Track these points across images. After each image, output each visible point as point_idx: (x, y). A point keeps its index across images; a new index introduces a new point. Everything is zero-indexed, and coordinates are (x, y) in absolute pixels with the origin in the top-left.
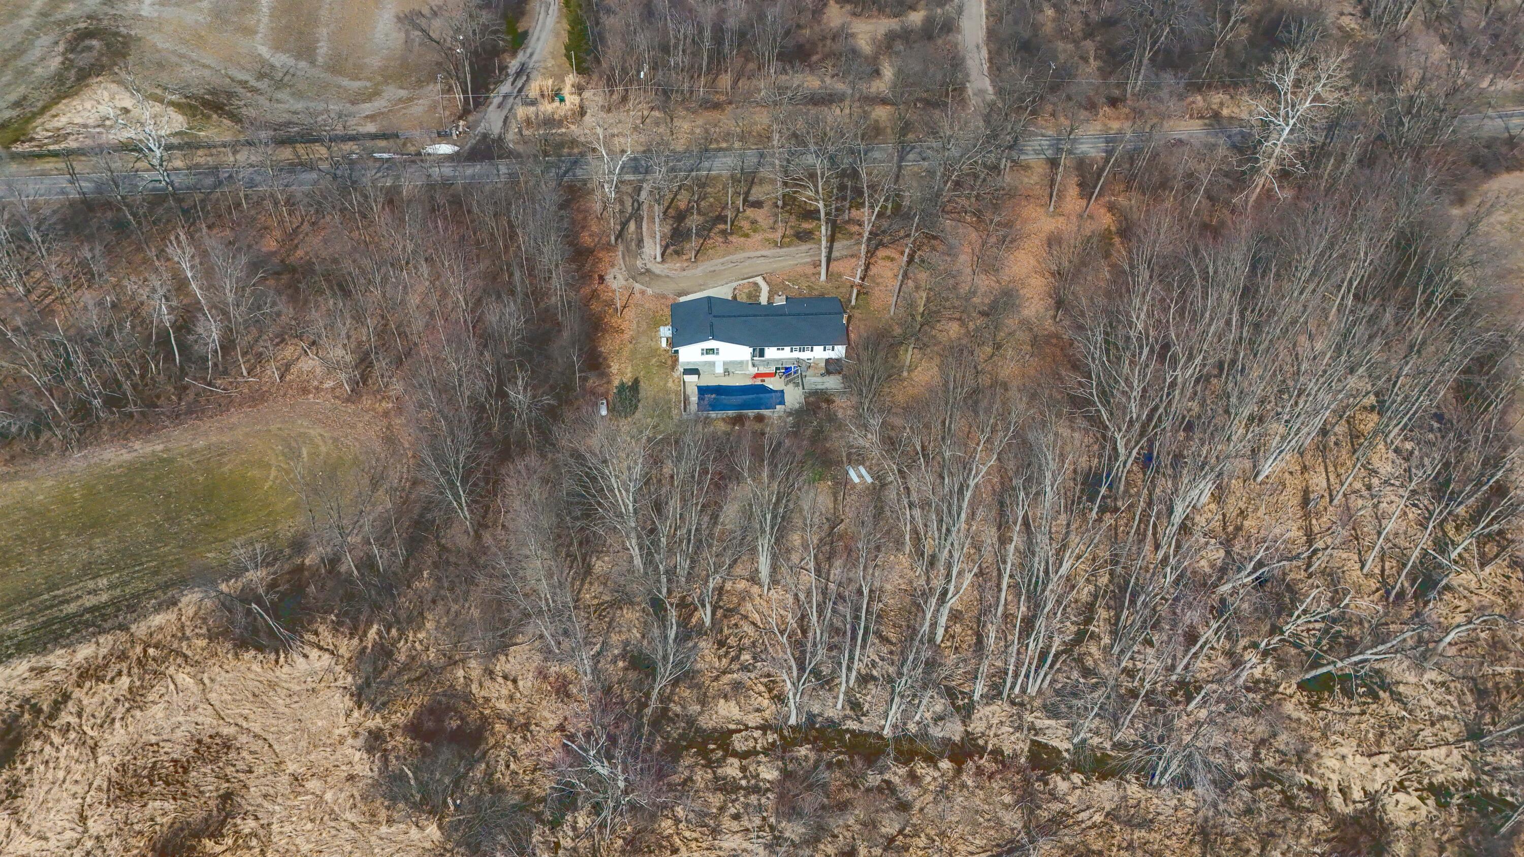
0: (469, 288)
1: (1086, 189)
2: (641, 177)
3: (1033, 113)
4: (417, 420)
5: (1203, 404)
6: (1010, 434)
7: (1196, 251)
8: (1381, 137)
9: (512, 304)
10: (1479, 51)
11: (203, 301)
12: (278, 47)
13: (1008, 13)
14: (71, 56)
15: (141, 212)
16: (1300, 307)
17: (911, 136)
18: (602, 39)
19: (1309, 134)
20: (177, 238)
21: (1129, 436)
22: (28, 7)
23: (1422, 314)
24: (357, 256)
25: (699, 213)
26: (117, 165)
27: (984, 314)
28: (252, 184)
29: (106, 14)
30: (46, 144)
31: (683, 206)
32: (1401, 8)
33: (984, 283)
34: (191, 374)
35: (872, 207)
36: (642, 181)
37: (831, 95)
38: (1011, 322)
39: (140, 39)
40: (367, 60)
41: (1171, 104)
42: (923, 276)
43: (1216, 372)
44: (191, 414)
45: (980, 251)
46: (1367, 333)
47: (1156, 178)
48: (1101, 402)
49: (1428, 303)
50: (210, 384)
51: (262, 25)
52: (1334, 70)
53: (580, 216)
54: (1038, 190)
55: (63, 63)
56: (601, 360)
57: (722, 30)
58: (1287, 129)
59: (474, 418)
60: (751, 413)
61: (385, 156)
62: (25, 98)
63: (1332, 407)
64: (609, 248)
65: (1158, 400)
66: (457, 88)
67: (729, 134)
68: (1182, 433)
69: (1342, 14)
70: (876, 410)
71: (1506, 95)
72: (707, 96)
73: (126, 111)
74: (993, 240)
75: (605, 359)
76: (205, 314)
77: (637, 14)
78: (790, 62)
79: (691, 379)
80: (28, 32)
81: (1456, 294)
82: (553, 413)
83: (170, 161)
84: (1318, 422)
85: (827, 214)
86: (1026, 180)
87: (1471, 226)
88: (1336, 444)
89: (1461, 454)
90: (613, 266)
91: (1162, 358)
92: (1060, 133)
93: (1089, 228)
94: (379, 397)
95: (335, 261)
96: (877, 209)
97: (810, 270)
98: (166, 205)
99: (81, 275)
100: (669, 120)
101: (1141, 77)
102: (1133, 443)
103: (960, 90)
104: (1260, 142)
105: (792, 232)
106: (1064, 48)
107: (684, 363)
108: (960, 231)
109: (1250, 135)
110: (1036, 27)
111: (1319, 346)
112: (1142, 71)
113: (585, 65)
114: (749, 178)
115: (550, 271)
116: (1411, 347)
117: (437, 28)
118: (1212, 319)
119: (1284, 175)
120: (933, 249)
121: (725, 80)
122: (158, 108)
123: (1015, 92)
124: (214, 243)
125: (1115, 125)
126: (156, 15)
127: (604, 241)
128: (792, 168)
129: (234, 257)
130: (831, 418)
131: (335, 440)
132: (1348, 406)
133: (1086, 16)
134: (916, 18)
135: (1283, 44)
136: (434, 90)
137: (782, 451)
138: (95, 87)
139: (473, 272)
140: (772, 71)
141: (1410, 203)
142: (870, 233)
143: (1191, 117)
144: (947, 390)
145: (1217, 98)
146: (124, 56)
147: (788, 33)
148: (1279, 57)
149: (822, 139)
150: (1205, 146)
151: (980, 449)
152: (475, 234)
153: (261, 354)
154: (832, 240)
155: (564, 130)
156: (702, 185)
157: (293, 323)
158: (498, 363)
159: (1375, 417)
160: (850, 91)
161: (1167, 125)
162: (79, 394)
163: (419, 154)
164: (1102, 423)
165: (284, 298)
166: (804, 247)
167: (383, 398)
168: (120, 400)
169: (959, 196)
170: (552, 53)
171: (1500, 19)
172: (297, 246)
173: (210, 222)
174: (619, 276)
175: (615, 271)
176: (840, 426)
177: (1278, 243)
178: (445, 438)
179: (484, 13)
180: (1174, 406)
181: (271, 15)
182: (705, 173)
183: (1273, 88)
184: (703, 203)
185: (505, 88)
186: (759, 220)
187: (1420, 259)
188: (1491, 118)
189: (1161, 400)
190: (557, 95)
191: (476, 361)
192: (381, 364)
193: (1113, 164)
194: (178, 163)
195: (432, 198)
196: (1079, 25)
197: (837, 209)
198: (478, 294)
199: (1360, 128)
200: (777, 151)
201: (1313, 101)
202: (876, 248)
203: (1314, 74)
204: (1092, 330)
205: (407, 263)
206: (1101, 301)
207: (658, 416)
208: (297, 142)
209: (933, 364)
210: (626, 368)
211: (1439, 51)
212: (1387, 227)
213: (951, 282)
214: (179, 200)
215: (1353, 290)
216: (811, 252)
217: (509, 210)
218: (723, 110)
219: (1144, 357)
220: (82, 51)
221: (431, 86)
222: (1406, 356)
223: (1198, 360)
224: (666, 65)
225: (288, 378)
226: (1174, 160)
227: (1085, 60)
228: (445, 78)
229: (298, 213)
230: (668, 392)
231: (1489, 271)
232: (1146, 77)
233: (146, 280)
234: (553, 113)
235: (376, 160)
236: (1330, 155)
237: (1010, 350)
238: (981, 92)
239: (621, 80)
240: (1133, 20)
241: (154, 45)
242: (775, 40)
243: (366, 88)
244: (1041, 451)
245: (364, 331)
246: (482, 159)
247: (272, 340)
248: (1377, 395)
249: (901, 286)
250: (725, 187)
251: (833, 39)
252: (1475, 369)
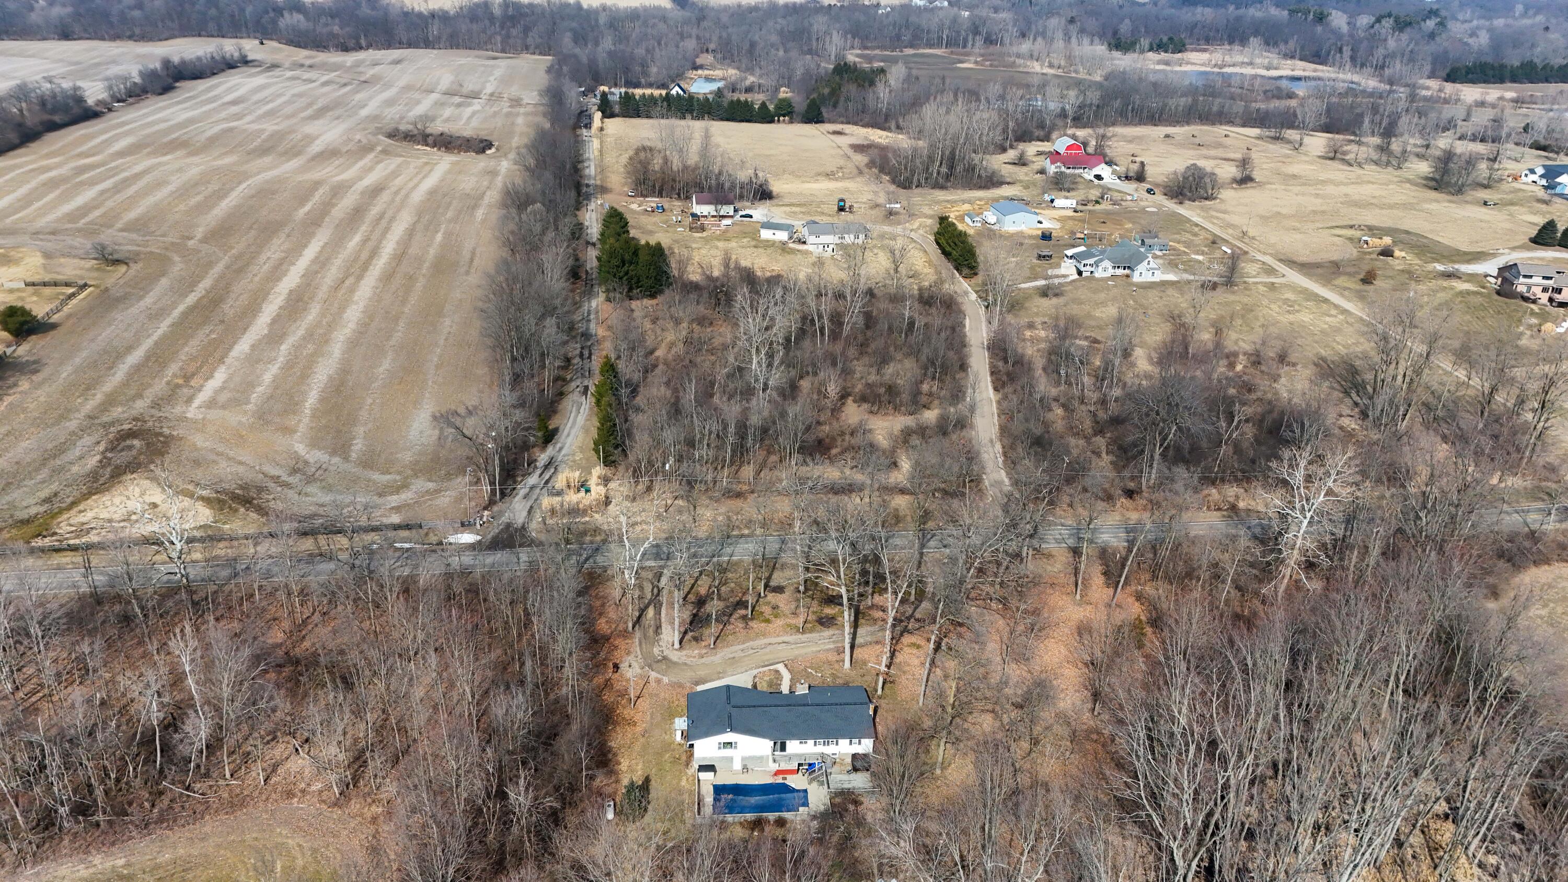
0: (478, 678)
1: (1112, 576)
2: (662, 563)
3: (1051, 503)
4: (407, 826)
5: (1261, 810)
6: (1056, 842)
7: (1231, 642)
8: (1400, 531)
9: (520, 695)
10: (1483, 450)
11: (196, 696)
12: (314, 443)
13: (1019, 412)
14: (109, 455)
15: (150, 605)
16: (1348, 701)
17: (930, 525)
18: (629, 433)
19: (1329, 527)
20: (182, 631)
21: (1186, 845)
22: (78, 410)
23: (1478, 711)
24: (365, 646)
25: (719, 598)
26: (134, 557)
27: (1019, 706)
28: (268, 575)
29: (152, 416)
30: (67, 539)
31: (703, 591)
32: (1397, 410)
33: (1015, 672)
34: (170, 777)
35: (895, 593)
36: (662, 567)
37: (850, 485)
38: (1047, 715)
39: (181, 439)
40: (399, 456)
41: (1187, 496)
42: (951, 664)
43: (1270, 773)
44: (162, 822)
45: (1009, 639)
46: (1425, 731)
47: (1181, 567)
48: (1151, 806)
49: (1482, 700)
50: (187, 789)
51: (301, 425)
52: (1342, 467)
53: (598, 603)
54: (1062, 579)
55: (101, 461)
56: (610, 756)
57: (745, 426)
58: (1306, 522)
59: (469, 824)
60: (772, 816)
61: (407, 545)
62: (56, 495)
63: (1403, 814)
64: (625, 634)
65: (1212, 803)
66: (485, 480)
67: (751, 521)
68: (1243, 842)
69: (1341, 416)
70: (908, 813)
71: (1518, 492)
72: (729, 486)
73: (155, 505)
74: (1021, 628)
75: (615, 755)
76: (196, 711)
77: (664, 412)
78: (811, 455)
79: (706, 776)
80: (73, 433)
81: (1509, 691)
82: (555, 817)
83: (189, 553)
84: (1390, 832)
85: (849, 599)
86: (1049, 568)
87: (1511, 620)
88: (1414, 857)
89: (1552, 869)
90: (628, 653)
91: (1211, 755)
92: (1079, 523)
93: (1119, 617)
94: (369, 800)
95: (342, 652)
96: (900, 595)
97: (833, 657)
98: (177, 597)
99: (75, 671)
100: (692, 508)
101: (1154, 471)
102: (1191, 854)
103: (976, 481)
104: (1280, 534)
105: (814, 617)
106: (1076, 444)
107: (699, 759)
108: (987, 618)
109: (1270, 527)
110: (1046, 425)
111: (1376, 745)
112: (1155, 465)
113: (611, 458)
114: (771, 564)
115: (563, 660)
116: (1475, 747)
117: (471, 425)
118: (1258, 715)
119: (1310, 566)
120: (960, 636)
121: (748, 472)
122: (187, 502)
123: (1031, 483)
124: (220, 636)
125: (1134, 516)
126: (201, 416)
127: (621, 628)
128: (813, 553)
129: (237, 649)
130: (860, 822)
131: (314, 851)
132: (1419, 813)
133: (1095, 415)
134: (930, 416)
135: (1288, 441)
136: (462, 483)
137: (806, 861)
138: (128, 483)
139: (484, 662)
140: (793, 463)
141: (1443, 596)
142: (895, 619)
143: (1209, 508)
144: (984, 792)
145: (1232, 491)
146: (162, 454)
147: (808, 428)
148: (1286, 454)
149: (843, 526)
150: (1227, 536)
151: (1024, 859)
152: (489, 622)
153: (249, 753)
154: (855, 625)
155: (587, 519)
156: (723, 571)
157: (288, 718)
158: (500, 762)
159: (1449, 826)
160: (869, 482)
161: (1186, 516)
162: (46, 801)
163: (441, 543)
164: (1155, 830)
165: (282, 692)
166: (827, 633)
167: (374, 801)
168: (89, 807)
169: (983, 583)
170: (581, 447)
171: (1497, 421)
172: (304, 637)
173: (218, 614)
174: (634, 664)
175: (630, 658)
176: (870, 833)
177: (1315, 635)
178: (436, 846)
179: (517, 411)
180: (1230, 810)
181: (313, 416)
182: (726, 559)
183: (1285, 483)
184: (723, 589)
185: (533, 480)
186: (781, 605)
187: (1465, 653)
188: (1507, 513)
189: (1216, 804)
190: (583, 486)
191: (477, 759)
192: (376, 763)
193: (1137, 554)
194: (197, 556)
195: (449, 587)
196: (1088, 424)
197: (861, 595)
198: (485, 686)
199: (1378, 521)
200: (798, 537)
201: (1326, 495)
202: (902, 635)
203: (1322, 470)
204: (1133, 725)
205: (416, 654)
206: (1140, 694)
207: (669, 820)
208: (319, 533)
209: (968, 760)
210: (637, 764)
211: (1443, 450)
212: (1423, 621)
213: (982, 670)
214: (190, 591)
215: (1401, 686)
216: (834, 638)
217: (526, 598)
218: (746, 499)
219: (1191, 755)
220: (122, 450)
221: (459, 480)
222: (1470, 759)
223: (1250, 759)
224: (691, 458)
225: (274, 780)
226: (1197, 550)
227: (1098, 454)
228: (474, 471)
229: (310, 604)
230: (680, 792)
231: (1539, 667)
232: (1159, 471)
233: (141, 675)
234: (578, 503)
235: (397, 549)
236: (1353, 548)
237: (1048, 746)
238: (999, 483)
239: (647, 472)
240: (1141, 419)
241: (194, 445)
242: (796, 434)
243: (396, 481)
244: (1092, 863)
245: (362, 726)
246: (504, 547)
247: (262, 738)
248: (1448, 800)
249: (929, 675)
250: (747, 572)
251: (852, 434)
252: (1547, 772)
